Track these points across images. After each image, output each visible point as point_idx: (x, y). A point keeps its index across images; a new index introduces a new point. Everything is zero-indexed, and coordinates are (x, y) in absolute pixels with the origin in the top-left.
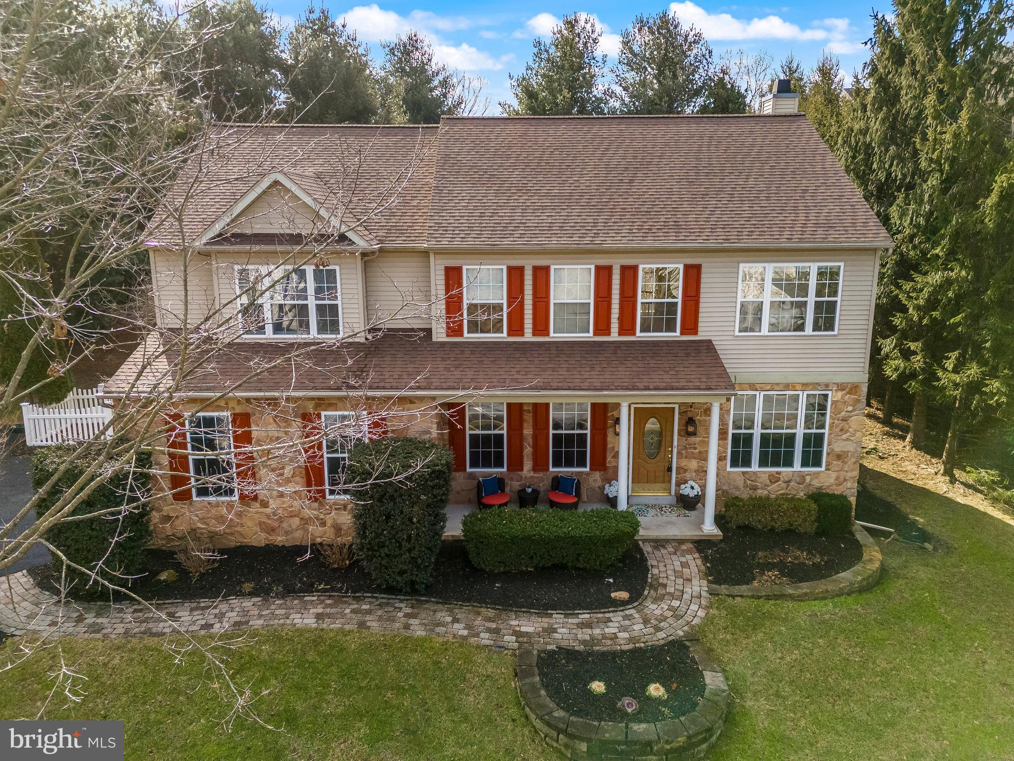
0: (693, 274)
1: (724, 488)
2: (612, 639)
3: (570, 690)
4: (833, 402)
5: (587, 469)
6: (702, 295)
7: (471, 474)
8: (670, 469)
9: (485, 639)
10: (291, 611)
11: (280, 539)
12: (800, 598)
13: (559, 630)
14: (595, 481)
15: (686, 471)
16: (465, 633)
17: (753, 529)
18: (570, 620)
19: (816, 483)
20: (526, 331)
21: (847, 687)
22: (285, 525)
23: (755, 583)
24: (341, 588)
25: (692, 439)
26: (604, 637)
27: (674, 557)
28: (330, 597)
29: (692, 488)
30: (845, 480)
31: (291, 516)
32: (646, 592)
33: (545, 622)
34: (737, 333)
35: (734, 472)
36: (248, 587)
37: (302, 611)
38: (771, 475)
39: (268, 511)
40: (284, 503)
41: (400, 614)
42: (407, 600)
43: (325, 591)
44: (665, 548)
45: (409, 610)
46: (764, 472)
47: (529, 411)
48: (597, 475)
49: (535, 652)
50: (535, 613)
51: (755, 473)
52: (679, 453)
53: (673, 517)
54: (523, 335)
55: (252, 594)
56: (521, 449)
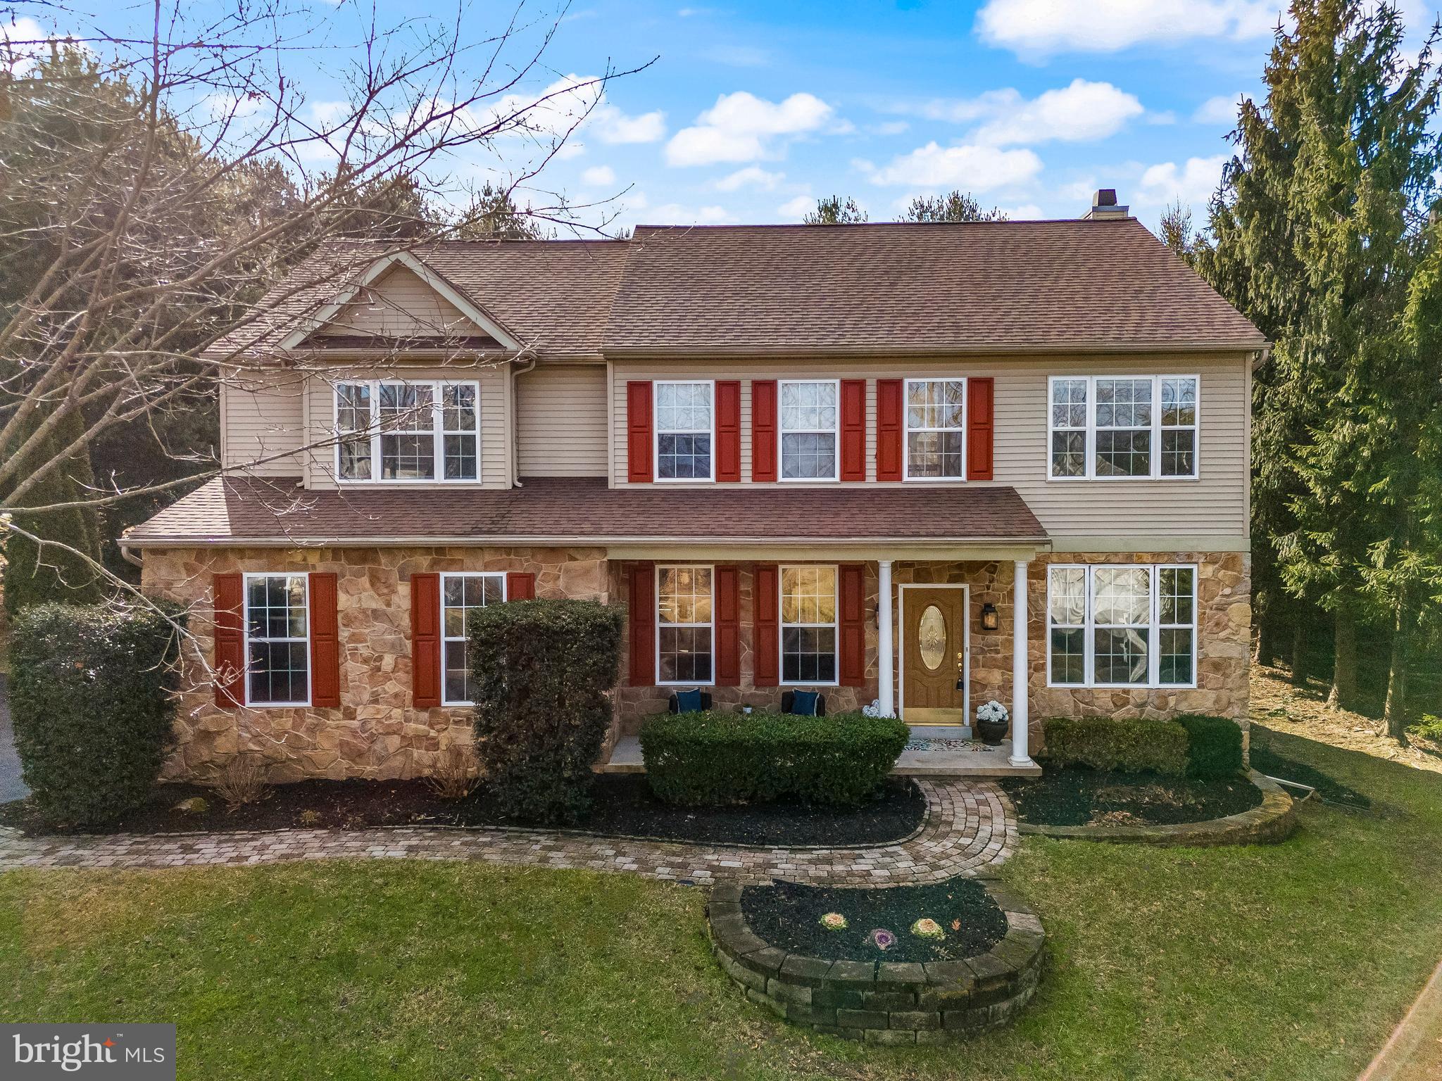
0: (982, 392)
1: (1044, 714)
2: (863, 876)
3: (790, 926)
4: (1202, 582)
5: (836, 683)
6: (996, 423)
7: (662, 689)
8: (960, 685)
9: (663, 872)
10: (371, 843)
11: (369, 770)
12: (1164, 843)
13: (779, 866)
14: (848, 702)
15: (984, 687)
16: (634, 867)
17: (1090, 768)
18: (798, 856)
19: (1185, 708)
20: (743, 473)
21: (1243, 948)
22: (378, 747)
23: (1092, 824)
24: (452, 820)
25: (992, 638)
26: (851, 873)
27: (965, 795)
28: (433, 829)
29: (995, 709)
30: (1230, 703)
31: (388, 734)
32: (920, 829)
33: (760, 857)
34: (1050, 477)
35: (1057, 690)
36: (309, 815)
37: (387, 843)
38: (1114, 695)
39: (355, 724)
40: (378, 712)
41: (537, 847)
42: (549, 833)
43: (426, 822)
44: (952, 785)
45: (550, 843)
46: (1105, 691)
47: (747, 593)
48: (851, 693)
49: (740, 888)
50: (746, 848)
51: (1089, 691)
52: (974, 660)
53: (967, 751)
54: (738, 480)
55: (312, 826)
56: (736, 653)
